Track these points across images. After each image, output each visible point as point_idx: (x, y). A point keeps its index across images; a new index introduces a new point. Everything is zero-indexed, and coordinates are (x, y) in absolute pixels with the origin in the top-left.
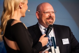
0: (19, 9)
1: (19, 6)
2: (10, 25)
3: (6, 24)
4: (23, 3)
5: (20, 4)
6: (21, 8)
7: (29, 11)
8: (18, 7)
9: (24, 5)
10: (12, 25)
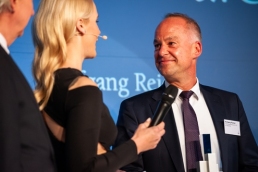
0: (79, 37)
1: (78, 30)
2: (68, 87)
3: (53, 78)
4: (86, 21)
5: (79, 24)
6: (82, 34)
7: (105, 37)
8: (75, 32)
9: (89, 25)
10: (72, 88)
